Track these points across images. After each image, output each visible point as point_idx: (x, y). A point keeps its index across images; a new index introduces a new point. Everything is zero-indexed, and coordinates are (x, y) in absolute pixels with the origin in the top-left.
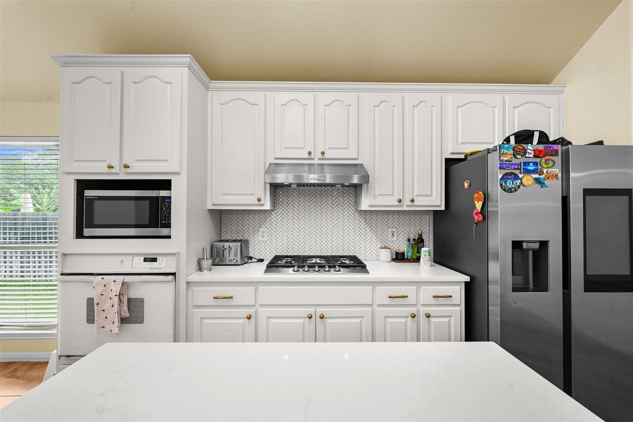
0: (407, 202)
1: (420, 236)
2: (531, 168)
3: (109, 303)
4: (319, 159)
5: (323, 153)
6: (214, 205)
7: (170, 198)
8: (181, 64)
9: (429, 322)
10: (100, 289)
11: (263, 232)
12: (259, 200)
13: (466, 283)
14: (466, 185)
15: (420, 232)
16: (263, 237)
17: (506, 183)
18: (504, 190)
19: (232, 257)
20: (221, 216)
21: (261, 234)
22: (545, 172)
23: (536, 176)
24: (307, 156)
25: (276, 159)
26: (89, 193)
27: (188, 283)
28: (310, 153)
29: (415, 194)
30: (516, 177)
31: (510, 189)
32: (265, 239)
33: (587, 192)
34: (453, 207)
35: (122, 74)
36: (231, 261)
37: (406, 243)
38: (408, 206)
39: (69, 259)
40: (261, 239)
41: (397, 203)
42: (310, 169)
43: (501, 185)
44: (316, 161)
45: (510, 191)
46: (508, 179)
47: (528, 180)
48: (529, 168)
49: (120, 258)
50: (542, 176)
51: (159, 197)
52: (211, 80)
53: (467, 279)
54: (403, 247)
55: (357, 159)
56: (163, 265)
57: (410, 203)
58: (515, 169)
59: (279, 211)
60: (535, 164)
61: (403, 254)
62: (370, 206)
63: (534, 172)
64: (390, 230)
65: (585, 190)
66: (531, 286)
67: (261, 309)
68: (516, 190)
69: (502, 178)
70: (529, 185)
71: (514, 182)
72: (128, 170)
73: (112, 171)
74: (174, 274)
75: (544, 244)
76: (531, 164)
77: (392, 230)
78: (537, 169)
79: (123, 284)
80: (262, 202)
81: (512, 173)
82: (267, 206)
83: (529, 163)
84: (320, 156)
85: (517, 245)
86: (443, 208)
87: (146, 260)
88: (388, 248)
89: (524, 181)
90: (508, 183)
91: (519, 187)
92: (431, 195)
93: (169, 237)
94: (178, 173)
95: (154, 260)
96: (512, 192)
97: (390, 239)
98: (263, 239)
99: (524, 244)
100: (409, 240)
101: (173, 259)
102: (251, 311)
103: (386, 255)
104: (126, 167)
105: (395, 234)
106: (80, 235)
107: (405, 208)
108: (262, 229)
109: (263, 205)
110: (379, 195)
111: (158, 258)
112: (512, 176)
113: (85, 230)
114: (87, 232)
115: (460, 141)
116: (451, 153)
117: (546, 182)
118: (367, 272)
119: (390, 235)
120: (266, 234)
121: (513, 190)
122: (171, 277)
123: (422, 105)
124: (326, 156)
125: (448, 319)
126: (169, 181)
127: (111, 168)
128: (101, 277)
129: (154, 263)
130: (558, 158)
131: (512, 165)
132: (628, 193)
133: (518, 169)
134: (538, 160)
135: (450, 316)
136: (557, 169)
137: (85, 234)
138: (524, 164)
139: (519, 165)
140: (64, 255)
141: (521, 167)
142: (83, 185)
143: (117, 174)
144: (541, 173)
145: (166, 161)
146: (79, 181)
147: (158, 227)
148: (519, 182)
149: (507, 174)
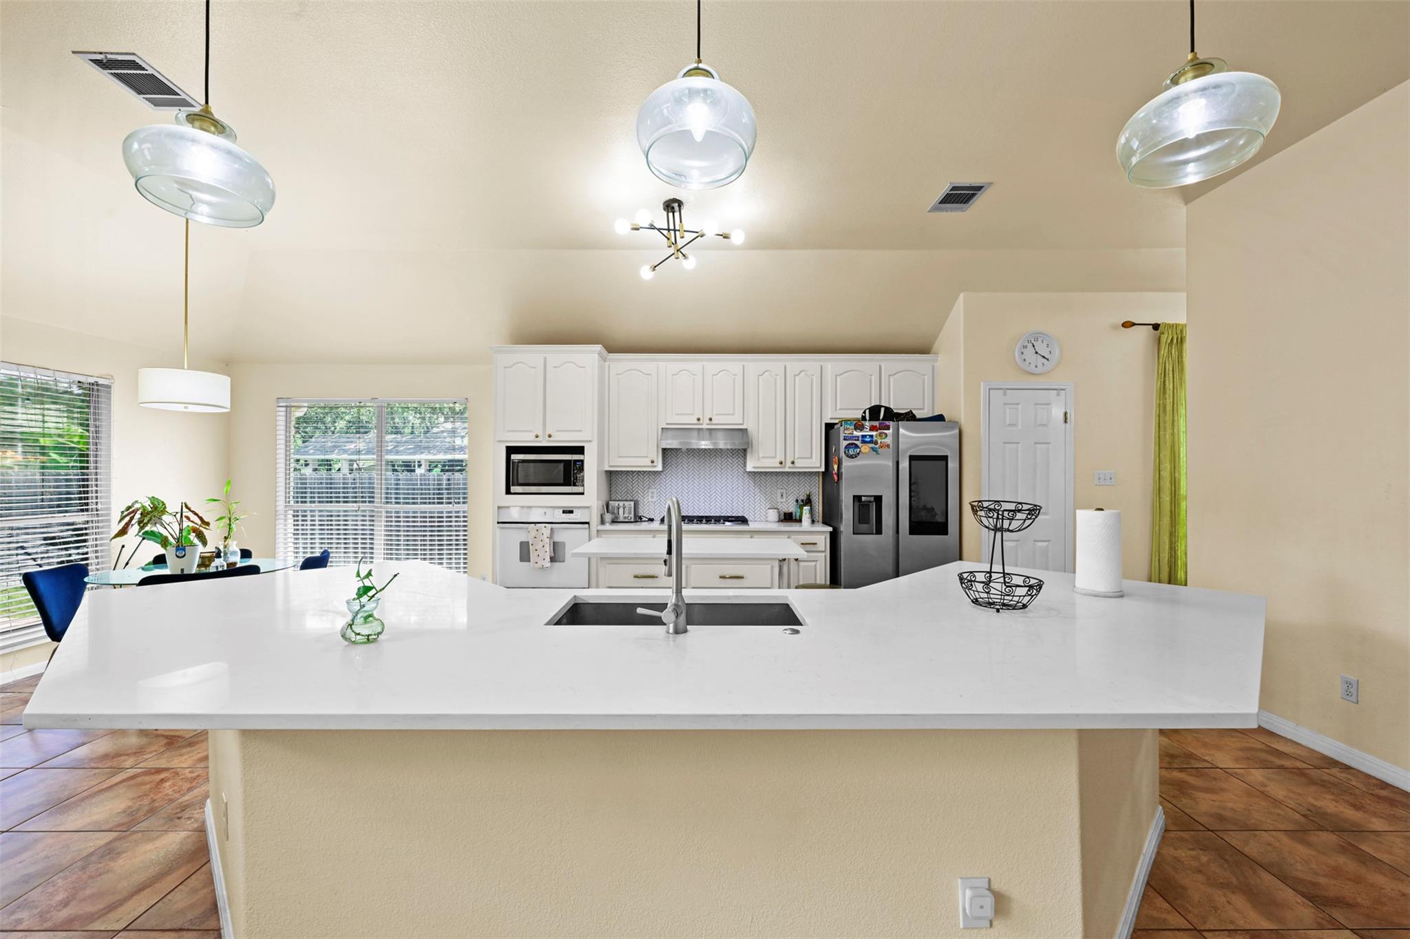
0: (789, 464)
1: (809, 497)
2: (868, 439)
3: (541, 544)
4: (708, 424)
5: (711, 419)
6: (610, 466)
7: (582, 461)
8: (593, 352)
9: (798, 565)
10: (534, 533)
11: (652, 493)
12: (652, 462)
13: (830, 532)
14: (832, 449)
15: (808, 493)
16: (652, 497)
17: (848, 451)
18: (847, 456)
19: (626, 515)
20: (611, 477)
21: (650, 495)
22: (879, 442)
23: (873, 445)
24: (696, 422)
25: (667, 424)
26: (515, 457)
27: (598, 531)
28: (699, 420)
29: (796, 457)
30: (857, 446)
31: (852, 455)
32: (655, 499)
33: (913, 458)
34: (831, 468)
35: (545, 359)
36: (625, 518)
37: (795, 503)
38: (789, 467)
39: (502, 511)
40: (650, 499)
41: (779, 465)
42: (699, 434)
43: (845, 452)
44: (705, 426)
45: (851, 457)
46: (850, 448)
47: (865, 449)
48: (866, 439)
49: (543, 510)
50: (877, 446)
51: (571, 460)
52: (609, 353)
53: (830, 529)
54: (791, 507)
55: (742, 424)
56: (579, 516)
57: (791, 465)
58: (856, 440)
59: (667, 471)
61: (791, 514)
62: (754, 467)
63: (869, 442)
64: (779, 491)
65: (911, 456)
66: (872, 530)
68: (856, 457)
69: (846, 447)
70: (866, 453)
71: (855, 451)
72: (551, 439)
73: (538, 439)
74: (588, 523)
75: (878, 497)
77: (782, 491)
78: (872, 441)
79: (552, 529)
80: (655, 464)
81: (854, 444)
82: (660, 468)
83: (866, 436)
84: (708, 422)
85: (856, 498)
86: (825, 470)
87: (564, 512)
88: (775, 509)
89: (863, 450)
90: (850, 450)
91: (859, 454)
92: (811, 457)
93: (583, 494)
94: (590, 441)
95: (571, 512)
96: (853, 458)
97: (780, 500)
98: (652, 500)
99: (863, 498)
100: (797, 501)
101: (586, 511)
103: (773, 515)
104: (550, 436)
105: (784, 495)
106: (508, 492)
107: (787, 470)
108: (650, 491)
109: (655, 466)
110: (762, 457)
111: (575, 511)
112: (854, 446)
113: (512, 487)
114: (513, 489)
115: (838, 408)
116: (831, 419)
117: (880, 451)
118: (748, 524)
119: (780, 495)
120: (655, 495)
121: (854, 456)
122: (587, 525)
123: (802, 374)
124: (713, 422)
125: (813, 564)
126: (583, 447)
127: (537, 437)
128: (533, 525)
129: (571, 514)
130: (889, 432)
131: (853, 437)
132: (945, 458)
133: (858, 440)
134: (874, 433)
135: (817, 561)
136: (889, 440)
137: (512, 491)
138: (863, 436)
139: (858, 437)
140: (499, 507)
141: (860, 439)
142: (511, 450)
143: (541, 441)
144: (876, 443)
145: (580, 431)
146: (508, 448)
147: (570, 486)
148: (858, 450)
149: (849, 444)
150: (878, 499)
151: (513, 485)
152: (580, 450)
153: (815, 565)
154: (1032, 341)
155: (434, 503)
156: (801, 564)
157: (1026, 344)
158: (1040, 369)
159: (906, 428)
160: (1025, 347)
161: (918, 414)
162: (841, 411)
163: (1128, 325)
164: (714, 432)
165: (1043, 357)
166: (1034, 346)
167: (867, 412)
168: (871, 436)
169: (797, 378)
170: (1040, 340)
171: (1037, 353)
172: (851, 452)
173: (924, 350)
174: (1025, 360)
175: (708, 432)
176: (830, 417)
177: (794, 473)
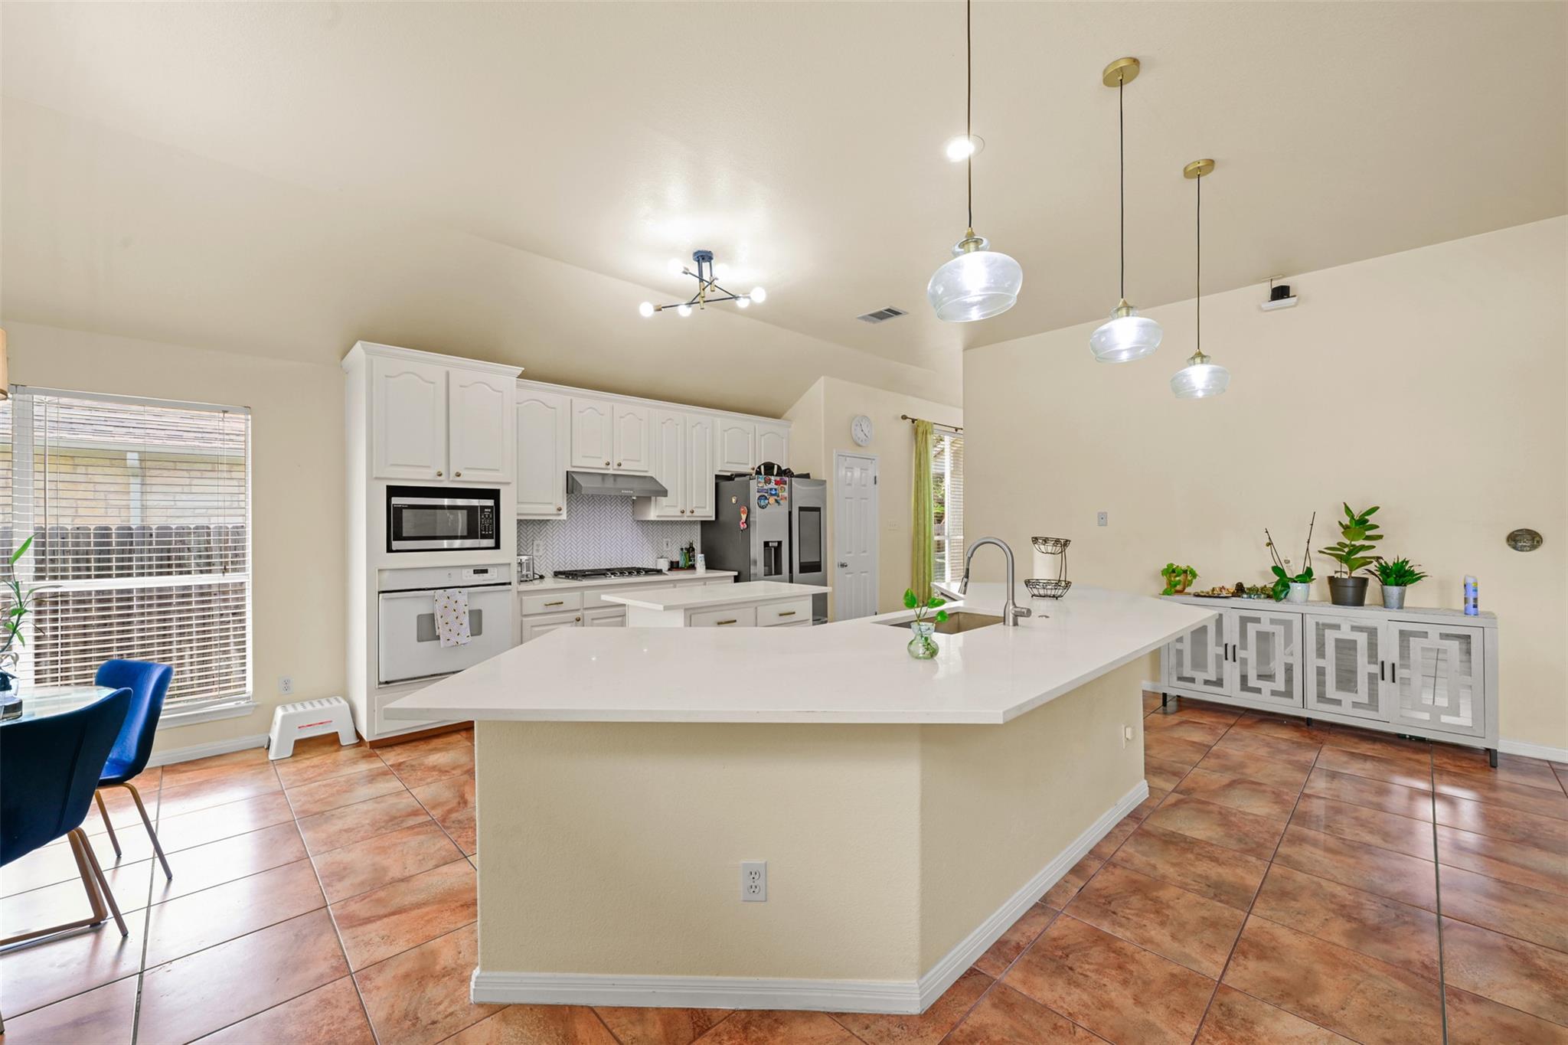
0: (688, 513)
1: (691, 544)
2: (773, 492)
3: (453, 615)
4: (615, 470)
5: (619, 465)
7: (497, 507)
8: (509, 374)
10: (443, 602)
12: (560, 509)
13: (735, 576)
14: (734, 500)
15: (690, 541)
17: (760, 501)
18: (759, 506)
22: (780, 495)
23: (776, 497)
24: (605, 466)
25: (573, 466)
26: (400, 501)
27: (518, 592)
28: (608, 464)
29: (694, 506)
30: (766, 498)
33: (801, 509)
34: (721, 518)
35: (448, 374)
36: (524, 576)
37: (680, 552)
38: (688, 517)
39: (386, 575)
41: (680, 514)
42: (615, 480)
43: (757, 503)
44: (612, 472)
45: (762, 507)
46: (761, 499)
47: (772, 500)
49: (447, 572)
50: (779, 498)
51: (477, 507)
53: (736, 573)
54: (678, 556)
55: (646, 471)
56: (495, 576)
57: (690, 514)
58: (765, 492)
60: (776, 490)
61: (679, 562)
62: (658, 516)
63: (775, 495)
64: (665, 540)
65: (800, 508)
66: (773, 573)
67: (586, 612)
68: (765, 507)
69: (758, 498)
70: (772, 504)
71: (765, 502)
72: (459, 478)
73: (439, 478)
74: (506, 584)
75: (780, 543)
76: (773, 489)
77: (667, 540)
78: (776, 493)
79: (466, 594)
80: (561, 512)
81: (764, 496)
82: (565, 516)
84: (616, 467)
85: (766, 544)
86: (713, 519)
87: (476, 572)
88: (664, 557)
89: (770, 501)
91: (767, 504)
92: (705, 507)
93: (500, 547)
94: (508, 483)
95: (485, 571)
97: (665, 549)
99: (770, 543)
100: (682, 549)
101: (505, 569)
102: (578, 614)
103: (666, 564)
104: (458, 475)
105: (670, 543)
106: (389, 550)
107: (686, 519)
109: (561, 515)
110: (666, 506)
111: (489, 569)
112: (764, 498)
113: (393, 543)
115: (726, 461)
116: (720, 471)
117: (781, 502)
119: (665, 544)
122: (504, 587)
123: (698, 426)
124: (622, 467)
126: (497, 490)
127: (440, 475)
128: (442, 591)
129: (485, 575)
130: (786, 487)
131: (764, 489)
132: (819, 510)
133: (767, 493)
134: (777, 487)
136: (786, 494)
137: (397, 547)
138: (770, 489)
139: (767, 489)
140: (379, 570)
141: (768, 491)
142: (393, 491)
143: (442, 481)
144: (778, 496)
145: (495, 470)
146: (390, 488)
147: (478, 538)
148: (767, 501)
149: (761, 496)
150: (779, 545)
151: (394, 540)
152: (494, 494)
154: (861, 422)
155: (150, 574)
157: (858, 423)
158: (863, 443)
159: (797, 484)
160: (857, 425)
161: (796, 472)
162: (729, 465)
163: (904, 417)
164: (619, 480)
165: (865, 434)
166: (861, 425)
167: (762, 467)
169: (694, 430)
170: (864, 421)
171: (862, 431)
172: (762, 503)
173: (776, 416)
174: (856, 435)
175: (612, 479)
176: (720, 469)
177: (691, 522)
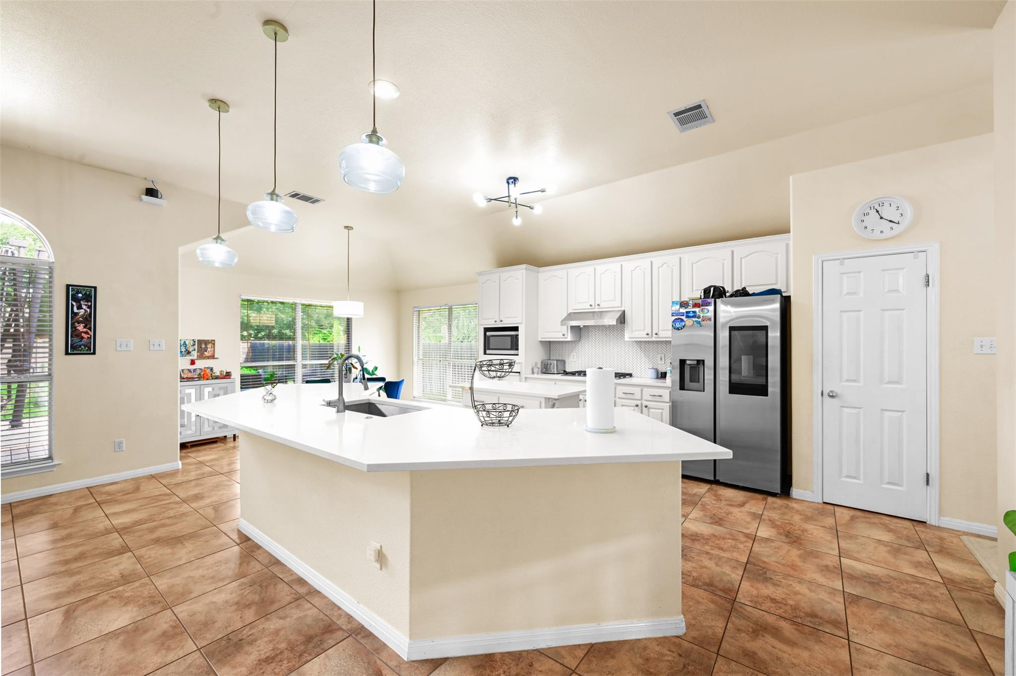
0: (654, 336)
2: (691, 314)
4: (598, 309)
5: (599, 305)
6: (542, 338)
7: (518, 335)
8: (523, 269)
9: (648, 411)
11: (574, 355)
12: (564, 335)
16: (573, 358)
17: (675, 324)
18: (675, 328)
19: (554, 370)
20: (550, 344)
21: (572, 356)
22: (701, 317)
23: (696, 319)
24: (589, 307)
25: (573, 310)
26: (488, 334)
27: (525, 378)
28: (591, 306)
29: (660, 329)
31: (678, 328)
33: (732, 329)
35: (500, 276)
36: (553, 372)
38: (655, 338)
41: (647, 336)
44: (596, 310)
46: (677, 322)
47: (689, 322)
48: (690, 315)
50: (700, 320)
51: (513, 335)
54: (668, 368)
55: (622, 308)
56: (516, 368)
57: (656, 336)
58: (681, 316)
59: (583, 341)
62: (632, 339)
63: (693, 317)
64: (658, 355)
65: (730, 327)
68: (682, 329)
69: (673, 322)
70: (690, 325)
71: (681, 324)
72: (502, 322)
73: (496, 323)
74: (519, 373)
76: (691, 312)
77: (661, 355)
78: (695, 316)
80: (566, 336)
81: (679, 318)
82: (572, 339)
83: (689, 312)
84: (598, 307)
85: (682, 363)
88: (656, 369)
89: (687, 323)
90: (677, 324)
91: (684, 326)
93: (518, 355)
94: (521, 323)
96: (679, 330)
97: (660, 362)
99: (687, 361)
101: (519, 365)
103: (652, 374)
104: (501, 321)
105: (663, 359)
106: (485, 353)
108: (573, 353)
109: (566, 338)
110: (635, 330)
112: (680, 320)
114: (488, 352)
117: (702, 323)
119: (659, 359)
121: (680, 328)
122: (518, 374)
123: (665, 265)
124: (601, 306)
125: (661, 411)
126: (518, 327)
127: (496, 321)
130: (711, 308)
131: (679, 313)
132: (765, 328)
133: (683, 315)
134: (697, 310)
135: (663, 409)
137: (487, 353)
138: (687, 312)
139: (684, 313)
141: (685, 315)
142: (487, 330)
143: (498, 324)
144: (699, 317)
145: (516, 317)
146: (485, 328)
147: (514, 350)
148: (683, 324)
149: (676, 319)
150: (701, 362)
151: (487, 350)
152: (516, 329)
153: (662, 412)
154: (877, 207)
156: (651, 410)
157: (868, 210)
158: (888, 233)
159: (726, 304)
160: (866, 215)
161: (750, 290)
165: (890, 221)
166: (877, 212)
167: (704, 292)
168: (694, 312)
169: (660, 269)
170: (886, 205)
171: (881, 218)
174: (866, 227)
175: (597, 315)
176: (683, 297)
177: (658, 342)
